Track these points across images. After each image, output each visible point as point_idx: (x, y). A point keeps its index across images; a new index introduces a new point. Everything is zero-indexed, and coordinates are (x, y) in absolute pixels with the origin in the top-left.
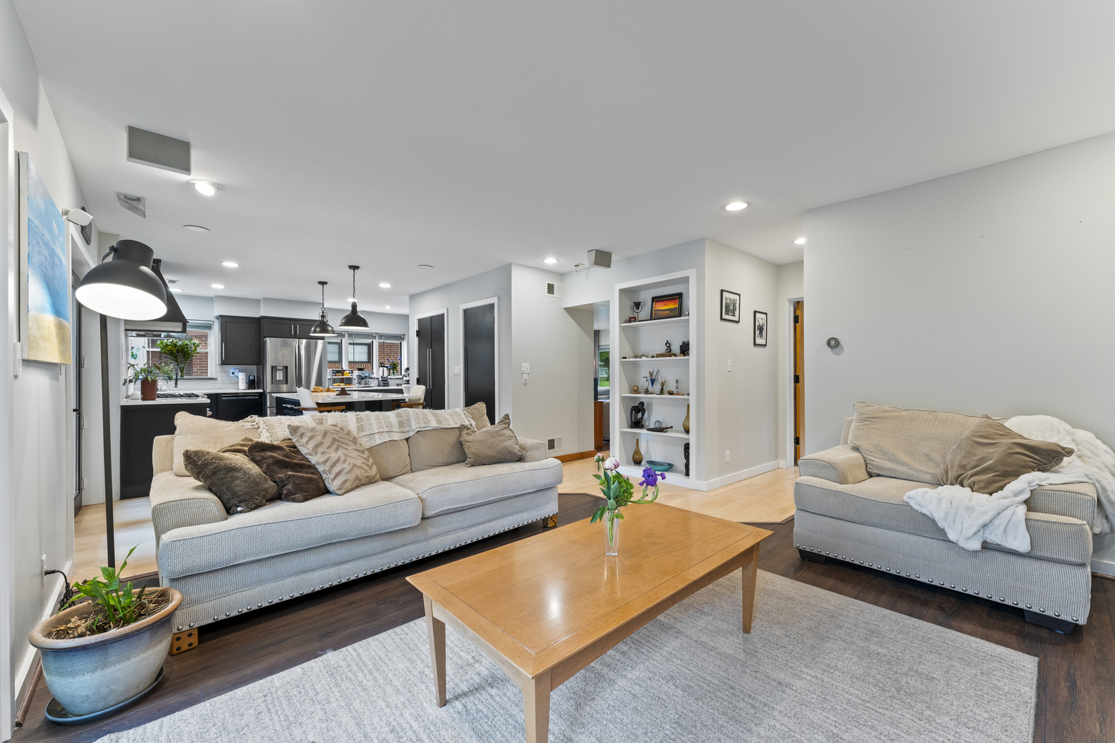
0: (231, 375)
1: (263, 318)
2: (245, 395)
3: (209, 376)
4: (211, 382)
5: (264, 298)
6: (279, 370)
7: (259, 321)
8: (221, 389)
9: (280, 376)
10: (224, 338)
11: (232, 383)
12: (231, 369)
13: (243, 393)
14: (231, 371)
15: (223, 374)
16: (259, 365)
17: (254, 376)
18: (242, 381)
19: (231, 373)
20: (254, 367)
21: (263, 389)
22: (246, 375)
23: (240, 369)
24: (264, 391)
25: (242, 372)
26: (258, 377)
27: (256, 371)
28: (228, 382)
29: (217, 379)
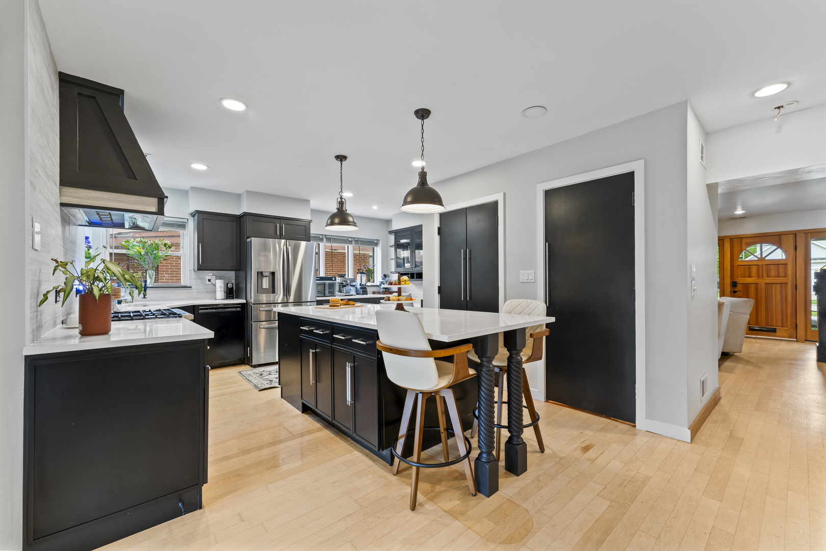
0: (208, 282)
1: (246, 214)
2: (226, 306)
3: (183, 283)
4: (184, 290)
5: (248, 192)
6: (266, 277)
7: (240, 219)
8: (195, 299)
9: (266, 283)
10: (202, 239)
11: (208, 292)
12: (209, 275)
13: (224, 305)
14: (208, 278)
15: (199, 281)
16: (239, 270)
17: (233, 284)
18: (220, 289)
19: (207, 280)
20: (232, 274)
21: (246, 299)
22: (224, 282)
23: (217, 275)
24: (247, 301)
25: (220, 279)
26: (237, 284)
27: (234, 278)
28: (204, 290)
29: (191, 287)
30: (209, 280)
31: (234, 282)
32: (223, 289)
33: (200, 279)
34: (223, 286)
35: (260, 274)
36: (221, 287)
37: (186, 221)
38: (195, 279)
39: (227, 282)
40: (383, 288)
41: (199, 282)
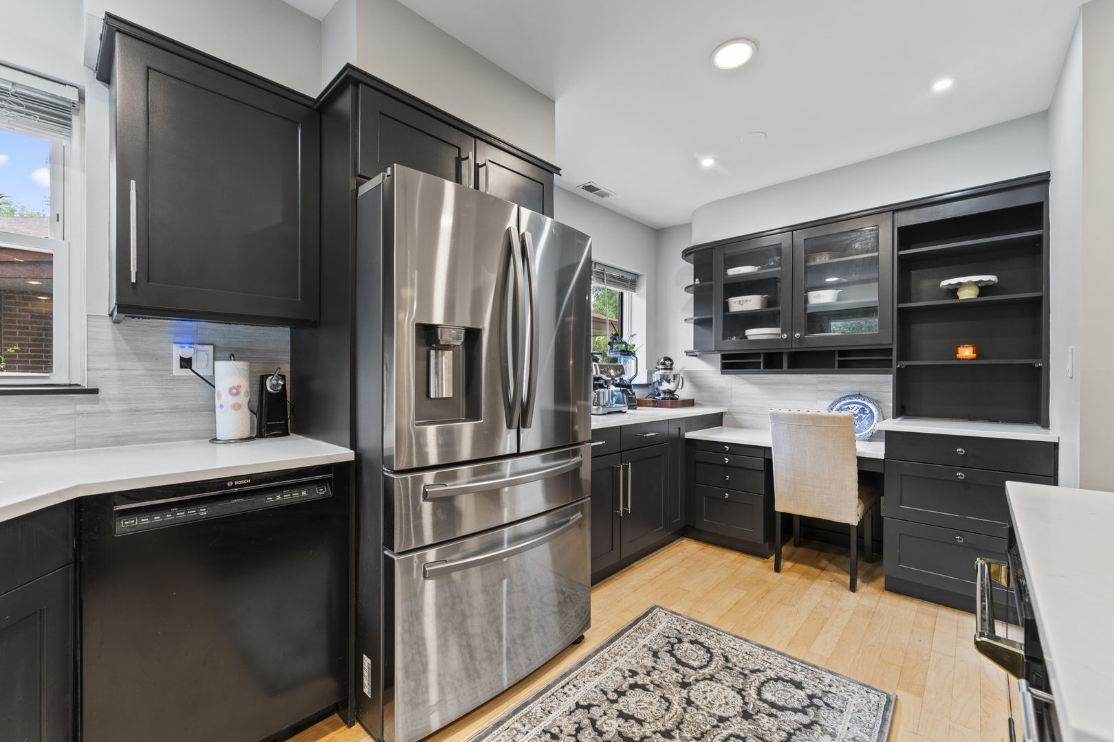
0: (177, 371)
6: (446, 348)
11: (179, 410)
14: (180, 352)
15: (138, 365)
16: (314, 324)
17: (283, 378)
18: (232, 400)
19: (176, 363)
20: (278, 339)
21: (354, 445)
22: (251, 373)
23: (220, 342)
24: (356, 455)
25: (232, 357)
26: (301, 379)
27: (288, 357)
28: (160, 404)
29: (95, 391)
30: (186, 363)
31: (286, 369)
32: (243, 399)
33: (141, 355)
34: (244, 384)
35: (427, 335)
36: (234, 391)
37: (73, 95)
38: (119, 355)
39: (260, 369)
40: (664, 392)
41: (138, 368)
